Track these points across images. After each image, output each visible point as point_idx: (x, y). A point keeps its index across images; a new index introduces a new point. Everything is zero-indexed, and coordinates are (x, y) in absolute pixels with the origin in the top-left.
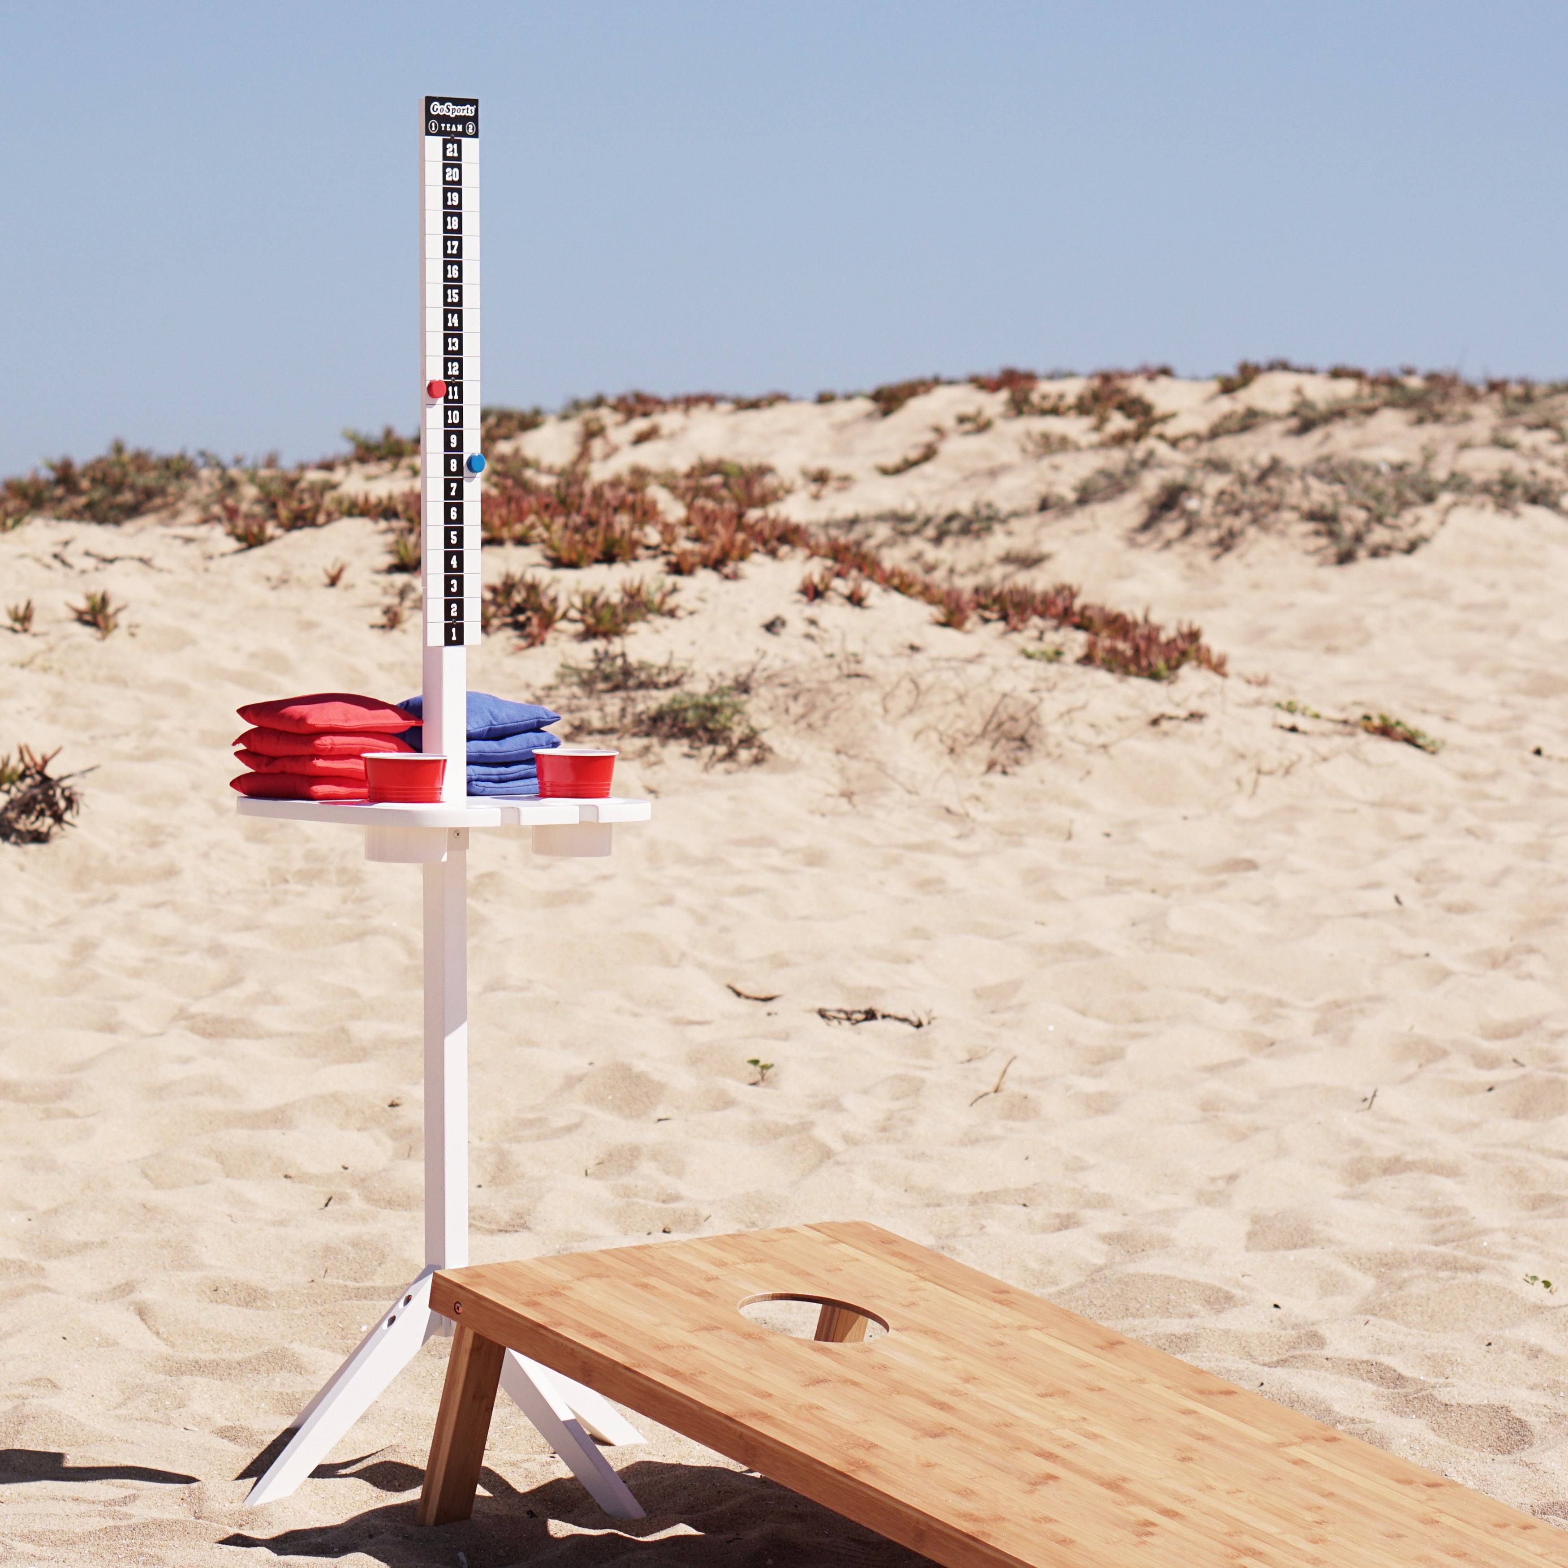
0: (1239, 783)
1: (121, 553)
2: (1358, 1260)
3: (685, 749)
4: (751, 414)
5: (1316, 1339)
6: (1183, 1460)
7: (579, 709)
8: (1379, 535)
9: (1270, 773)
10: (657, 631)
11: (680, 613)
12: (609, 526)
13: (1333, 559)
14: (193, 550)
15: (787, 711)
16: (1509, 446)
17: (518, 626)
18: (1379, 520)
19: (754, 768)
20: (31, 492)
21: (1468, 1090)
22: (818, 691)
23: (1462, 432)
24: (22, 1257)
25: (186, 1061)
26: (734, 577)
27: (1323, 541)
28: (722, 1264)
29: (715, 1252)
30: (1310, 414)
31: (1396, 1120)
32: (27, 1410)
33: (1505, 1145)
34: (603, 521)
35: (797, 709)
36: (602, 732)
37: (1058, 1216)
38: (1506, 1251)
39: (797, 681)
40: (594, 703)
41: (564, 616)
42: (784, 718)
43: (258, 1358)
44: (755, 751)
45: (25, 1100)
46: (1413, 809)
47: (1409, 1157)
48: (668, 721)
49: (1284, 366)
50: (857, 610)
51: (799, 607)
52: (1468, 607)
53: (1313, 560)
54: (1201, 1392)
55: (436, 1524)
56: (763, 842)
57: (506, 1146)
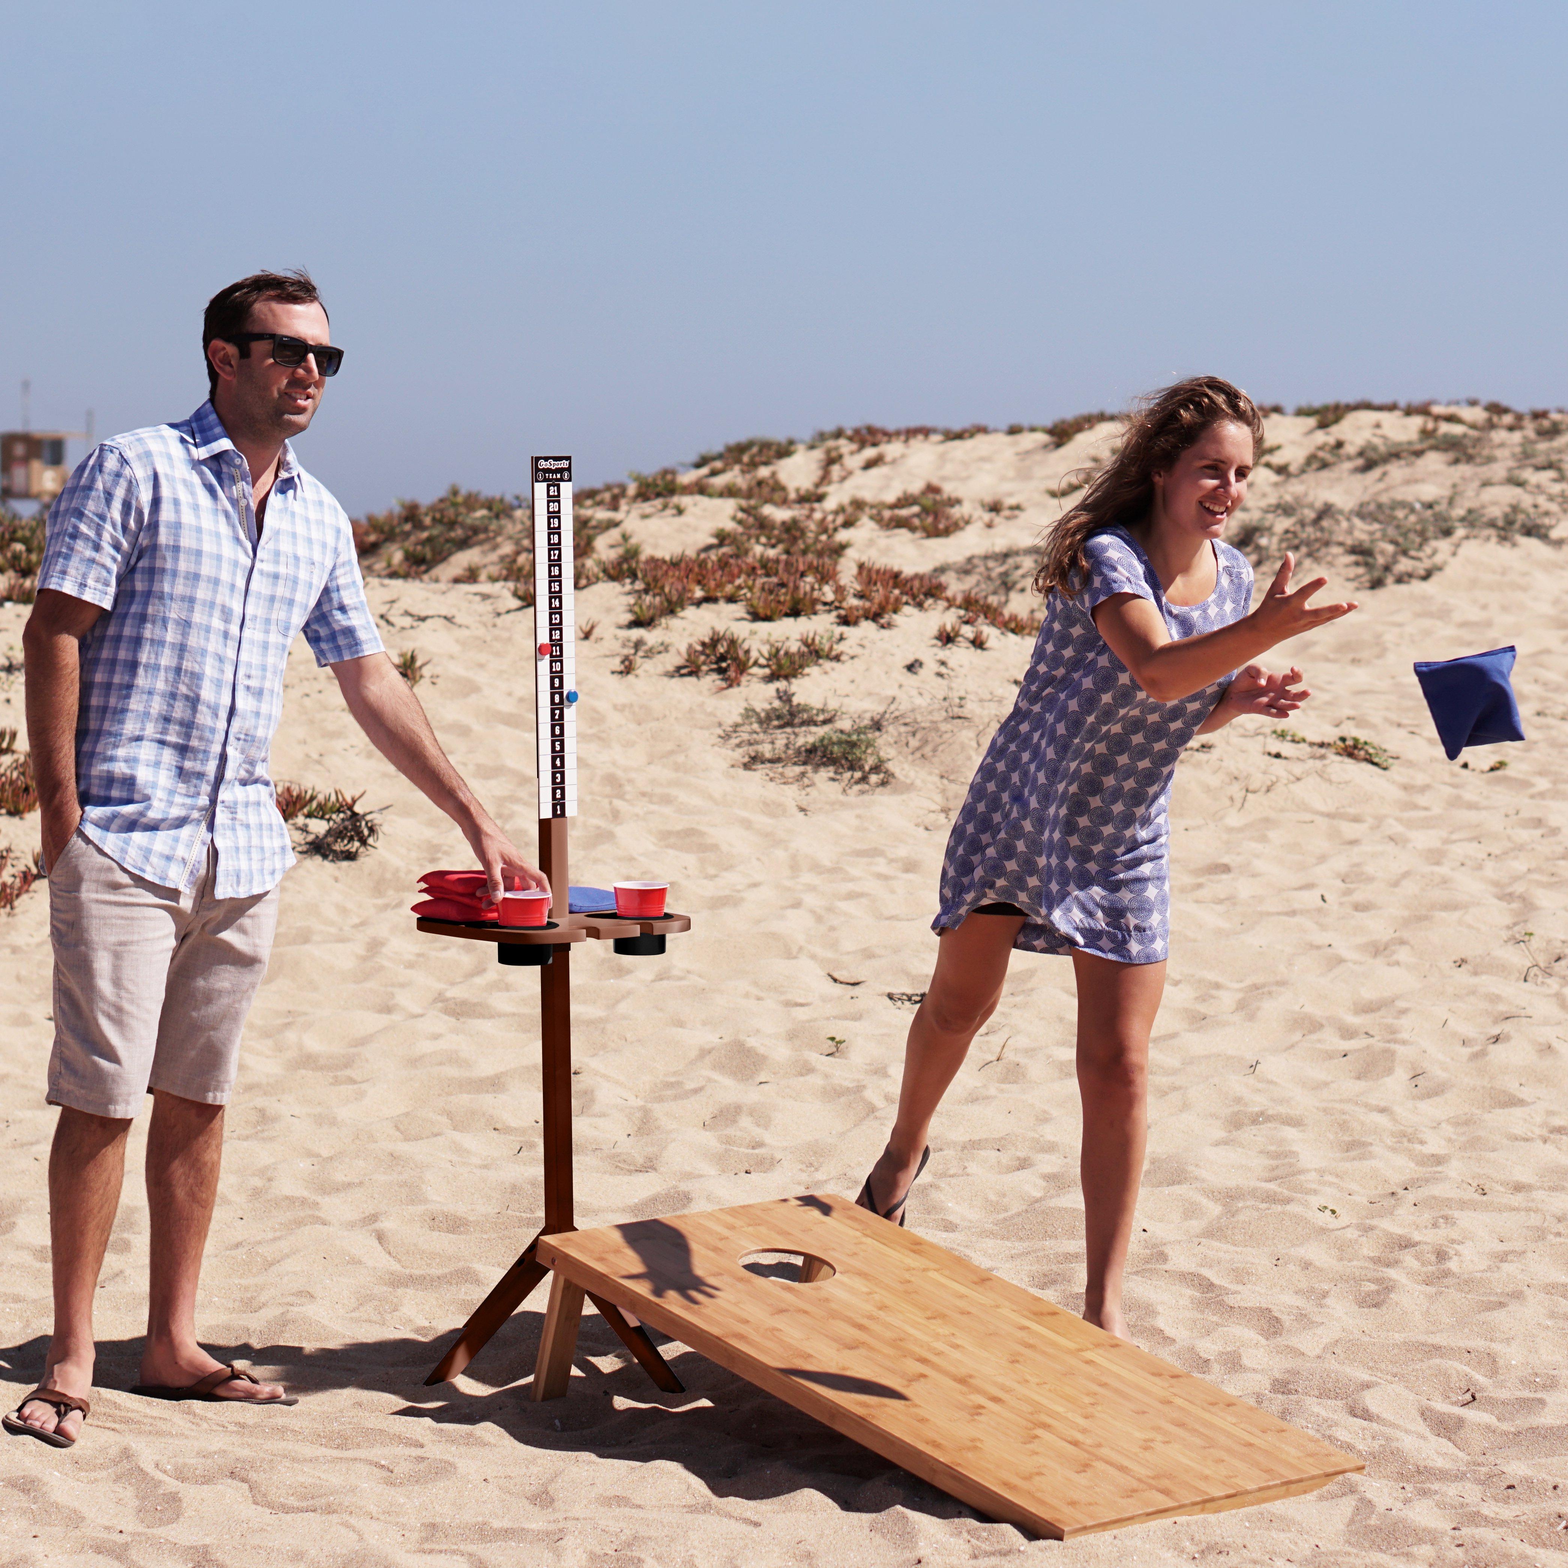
0: (1232, 799)
1: (430, 613)
2: (1212, 1194)
3: (831, 774)
4: (957, 443)
5: (1162, 1257)
6: (1013, 1362)
7: (757, 743)
8: (1404, 565)
9: (1254, 792)
10: (826, 673)
11: (843, 658)
12: (796, 588)
13: (1368, 585)
14: (486, 607)
15: (907, 744)
16: (1520, 484)
17: (721, 671)
18: (1405, 553)
19: (881, 789)
20: (386, 528)
21: (1330, 1056)
22: (930, 730)
23: (1485, 472)
24: (306, 1194)
25: (436, 1037)
26: (888, 626)
27: (1361, 570)
28: (732, 1228)
29: (730, 1219)
30: (1372, 455)
31: (1271, 1082)
32: (289, 1316)
33: (1341, 1101)
34: (791, 585)
35: (914, 743)
36: (771, 761)
37: (1018, 1159)
38: (1314, 1186)
39: (916, 721)
40: (768, 738)
41: (756, 663)
42: (905, 749)
43: (451, 1273)
44: (882, 776)
45: (321, 1068)
46: (1356, 819)
47: (1270, 1112)
48: (819, 753)
49: (1368, 406)
50: (979, 651)
51: (935, 650)
52: (1464, 624)
53: (1352, 585)
54: (1035, 1314)
55: (544, 1399)
56: (874, 853)
57: (649, 1105)
